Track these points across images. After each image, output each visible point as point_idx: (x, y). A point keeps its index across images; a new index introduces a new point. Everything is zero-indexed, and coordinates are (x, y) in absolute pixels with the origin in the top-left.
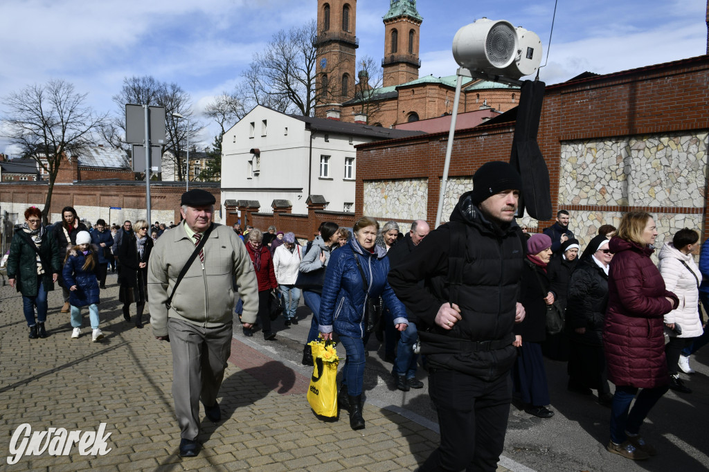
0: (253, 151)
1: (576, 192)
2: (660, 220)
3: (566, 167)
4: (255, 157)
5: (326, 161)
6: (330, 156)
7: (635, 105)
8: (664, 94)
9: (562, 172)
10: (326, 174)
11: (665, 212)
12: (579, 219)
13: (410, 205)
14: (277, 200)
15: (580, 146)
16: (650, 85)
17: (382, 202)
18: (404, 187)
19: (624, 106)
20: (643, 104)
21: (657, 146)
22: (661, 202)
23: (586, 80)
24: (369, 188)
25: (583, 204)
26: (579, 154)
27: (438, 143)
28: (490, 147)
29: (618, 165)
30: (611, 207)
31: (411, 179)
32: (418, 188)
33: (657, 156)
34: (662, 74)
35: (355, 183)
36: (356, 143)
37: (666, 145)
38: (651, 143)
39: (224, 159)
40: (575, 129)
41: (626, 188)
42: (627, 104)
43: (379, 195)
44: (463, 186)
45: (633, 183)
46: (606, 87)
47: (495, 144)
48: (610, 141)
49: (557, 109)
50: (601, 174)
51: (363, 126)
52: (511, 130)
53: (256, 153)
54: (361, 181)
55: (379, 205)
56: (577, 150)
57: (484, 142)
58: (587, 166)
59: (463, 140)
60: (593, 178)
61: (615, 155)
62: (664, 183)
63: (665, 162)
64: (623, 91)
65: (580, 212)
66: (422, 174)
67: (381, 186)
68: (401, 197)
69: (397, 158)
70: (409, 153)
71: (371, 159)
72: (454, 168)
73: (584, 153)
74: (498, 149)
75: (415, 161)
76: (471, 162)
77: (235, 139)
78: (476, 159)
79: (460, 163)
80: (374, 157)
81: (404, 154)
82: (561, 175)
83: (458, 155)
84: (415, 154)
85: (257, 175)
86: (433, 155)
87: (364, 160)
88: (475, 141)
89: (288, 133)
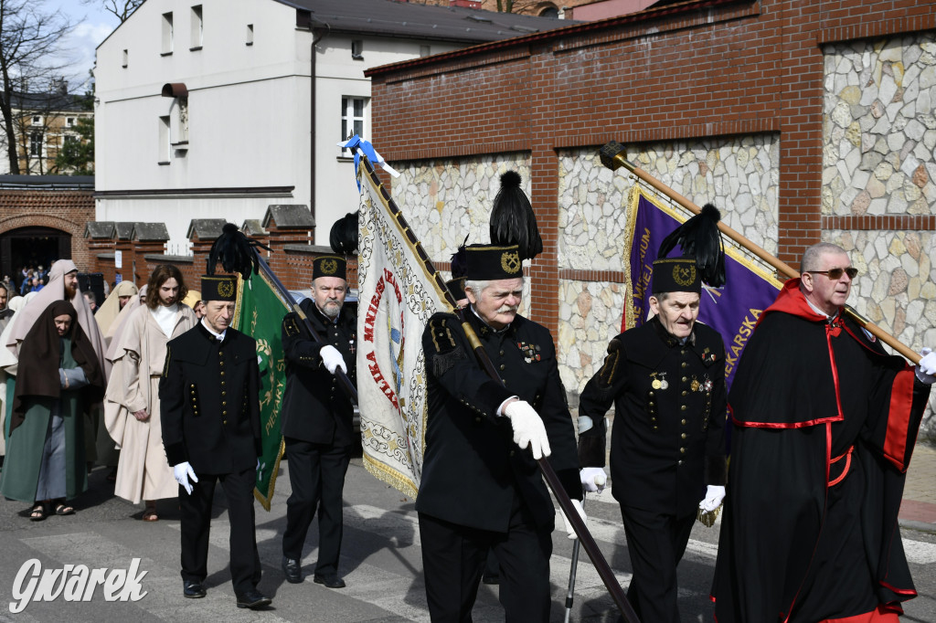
0: (168, 90)
1: (862, 180)
3: (835, 114)
4: (176, 106)
5: (358, 112)
9: (828, 126)
12: (869, 252)
14: (201, 222)
15: (867, 58)
17: (432, 219)
18: (479, 176)
25: (876, 214)
26: (864, 80)
27: (549, 57)
28: (665, 66)
39: (101, 115)
43: (425, 201)
44: (610, 173)
47: (677, 56)
50: (914, 130)
52: (710, 19)
53: (176, 93)
55: (425, 227)
56: (859, 69)
57: (653, 52)
58: (884, 111)
60: (896, 141)
65: (872, 234)
66: (516, 143)
67: (427, 177)
68: (475, 205)
69: (462, 102)
70: (487, 86)
71: (405, 105)
72: (588, 124)
73: (876, 77)
74: (684, 70)
75: (502, 108)
76: (625, 107)
77: (126, 59)
78: (634, 98)
79: (599, 109)
80: (412, 98)
81: (477, 88)
82: (824, 136)
83: (595, 90)
84: (501, 90)
85: (182, 153)
86: (539, 91)
87: (389, 108)
88: (633, 49)
89: (256, 38)
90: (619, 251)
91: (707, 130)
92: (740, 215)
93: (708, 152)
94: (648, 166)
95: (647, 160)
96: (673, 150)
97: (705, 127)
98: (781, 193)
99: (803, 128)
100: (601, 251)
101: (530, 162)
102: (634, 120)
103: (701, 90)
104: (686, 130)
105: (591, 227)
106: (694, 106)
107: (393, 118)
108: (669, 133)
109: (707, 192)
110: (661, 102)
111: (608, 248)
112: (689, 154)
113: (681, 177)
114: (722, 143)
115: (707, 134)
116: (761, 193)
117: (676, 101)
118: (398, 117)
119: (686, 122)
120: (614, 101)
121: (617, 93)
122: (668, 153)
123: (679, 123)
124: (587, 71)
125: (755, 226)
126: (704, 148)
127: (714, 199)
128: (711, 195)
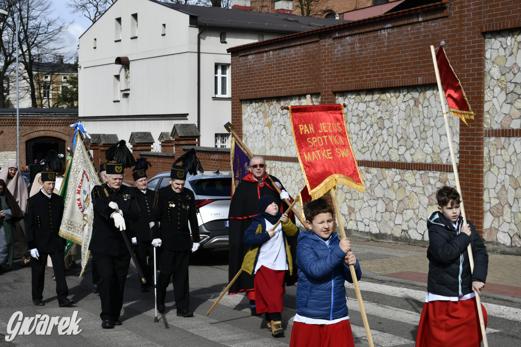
0: (119, 61)
1: (507, 109)
3: (492, 72)
4: (123, 70)
6: (229, 65)
9: (488, 78)
14: (137, 134)
15: (509, 40)
17: (265, 132)
24: (248, 111)
25: (515, 128)
26: (508, 52)
27: (330, 41)
28: (395, 45)
39: (82, 75)
40: (500, 14)
43: (261, 122)
44: (364, 105)
47: (402, 40)
51: (286, 17)
52: (420, 19)
53: (123, 62)
54: (239, 101)
55: (261, 136)
56: (505, 46)
57: (389, 38)
58: (519, 70)
59: (361, 36)
65: (513, 139)
66: (312, 89)
67: (262, 108)
68: (289, 124)
69: (281, 66)
70: (295, 57)
71: (250, 68)
72: (352, 78)
73: (515, 51)
74: (406, 48)
75: (304, 70)
76: (373, 68)
77: (95, 44)
78: (378, 64)
79: (358, 70)
80: (253, 65)
81: (290, 59)
82: (485, 84)
83: (356, 59)
84: (303, 59)
85: (126, 95)
86: (325, 60)
87: (241, 70)
88: (377, 36)
89: (167, 32)
90: (370, 149)
91: (419, 81)
92: (438, 129)
93: (420, 93)
94: (386, 101)
95: (385, 98)
96: (400, 92)
97: (418, 79)
99: (473, 80)
100: (360, 149)
102: (378, 76)
103: (416, 59)
104: (407, 82)
105: (354, 136)
106: (411, 68)
107: (243, 75)
108: (397, 83)
109: (419, 116)
110: (393, 66)
111: (363, 147)
112: (409, 95)
113: (404, 108)
114: (427, 88)
115: (419, 83)
116: (450, 116)
117: (401, 65)
118: (246, 75)
119: (407, 77)
120: (367, 65)
121: (368, 61)
122: (397, 94)
123: (403, 77)
124: (351, 49)
126: (417, 91)
127: (423, 119)
128: (422, 117)
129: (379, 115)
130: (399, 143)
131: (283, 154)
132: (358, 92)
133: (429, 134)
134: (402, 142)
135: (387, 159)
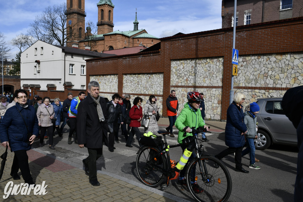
0: (36, 61)
1: (177, 80)
2: (207, 91)
3: (173, 70)
4: (38, 64)
5: (72, 67)
6: (74, 64)
7: (198, 46)
8: (207, 42)
9: (172, 72)
10: (72, 72)
11: (209, 88)
12: (178, 91)
13: (110, 86)
14: (49, 84)
15: (178, 62)
16: (203, 39)
18: (108, 78)
19: (194, 47)
20: (200, 46)
21: (206, 63)
22: (207, 84)
23: (180, 36)
24: (92, 78)
25: (180, 85)
26: (178, 65)
27: (122, 59)
28: (143, 62)
29: (192, 70)
30: (190, 86)
31: (111, 75)
32: (114, 79)
33: (206, 66)
34: (207, 35)
35: (86, 76)
36: (86, 59)
37: (209, 62)
38: (203, 61)
39: (22, 65)
40: (176, 55)
41: (195, 79)
42: (195, 46)
44: (133, 78)
45: (198, 77)
46: (187, 39)
47: (145, 60)
48: (189, 60)
49: (169, 47)
50: (186, 73)
51: (89, 51)
52: (152, 55)
53: (38, 62)
54: (88, 76)
57: (141, 59)
58: (181, 70)
59: (132, 59)
60: (183, 75)
61: (191, 66)
62: (208, 77)
63: (208, 69)
64: (193, 41)
65: (179, 88)
66: (115, 73)
67: (97, 78)
68: (107, 82)
69: (104, 66)
70: (109, 63)
72: (129, 70)
73: (180, 65)
74: (147, 62)
75: (112, 67)
76: (136, 68)
77: (27, 56)
78: (138, 66)
79: (131, 68)
80: (94, 65)
81: (107, 64)
83: (130, 65)
84: (112, 64)
85: (39, 72)
86: (120, 65)
88: (137, 59)
89: (54, 53)
90: (134, 90)
91: (151, 72)
92: (156, 85)
94: (140, 77)
98: (164, 82)
99: (168, 72)
101: (118, 76)
102: (138, 70)
103: (150, 66)
104: (147, 72)
105: (129, 86)
106: (148, 68)
108: (144, 72)
110: (142, 67)
111: (132, 90)
112: (147, 76)
113: (146, 79)
114: (153, 74)
116: (160, 82)
117: (145, 67)
119: (147, 70)
121: (134, 66)
122: (144, 75)
124: (129, 62)
125: (159, 87)
126: (150, 74)
128: (151, 82)
129: (138, 81)
130: (144, 89)
131: (105, 91)
132: (131, 74)
133: (154, 86)
134: (145, 88)
135: (140, 93)
